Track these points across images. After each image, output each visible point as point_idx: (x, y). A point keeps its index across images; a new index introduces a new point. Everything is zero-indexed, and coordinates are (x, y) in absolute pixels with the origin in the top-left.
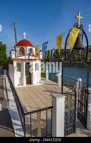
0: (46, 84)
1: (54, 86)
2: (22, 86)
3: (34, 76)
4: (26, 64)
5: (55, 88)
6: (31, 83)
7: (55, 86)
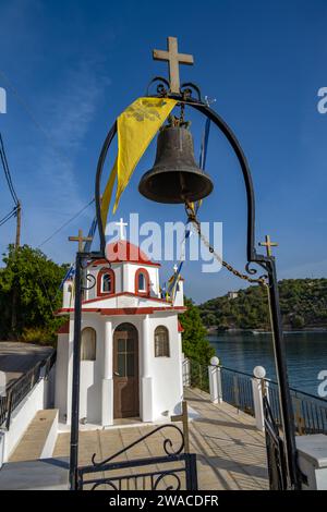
0: (205, 420)
1: (239, 431)
2: (94, 428)
3: (150, 379)
4: (118, 329)
5: (238, 442)
6: (138, 415)
7: (239, 433)
